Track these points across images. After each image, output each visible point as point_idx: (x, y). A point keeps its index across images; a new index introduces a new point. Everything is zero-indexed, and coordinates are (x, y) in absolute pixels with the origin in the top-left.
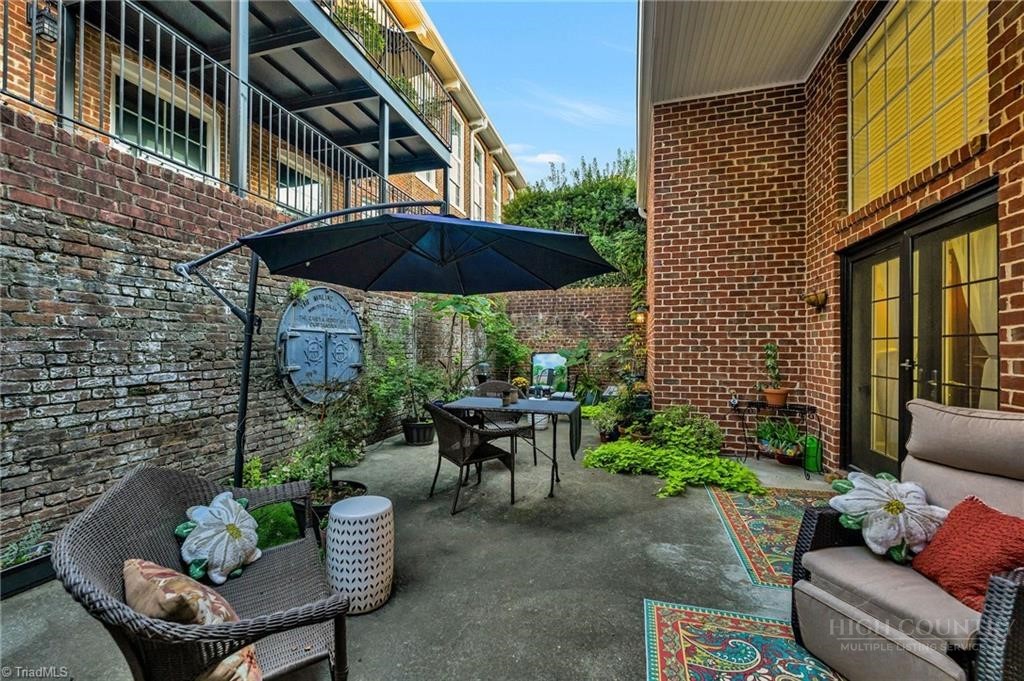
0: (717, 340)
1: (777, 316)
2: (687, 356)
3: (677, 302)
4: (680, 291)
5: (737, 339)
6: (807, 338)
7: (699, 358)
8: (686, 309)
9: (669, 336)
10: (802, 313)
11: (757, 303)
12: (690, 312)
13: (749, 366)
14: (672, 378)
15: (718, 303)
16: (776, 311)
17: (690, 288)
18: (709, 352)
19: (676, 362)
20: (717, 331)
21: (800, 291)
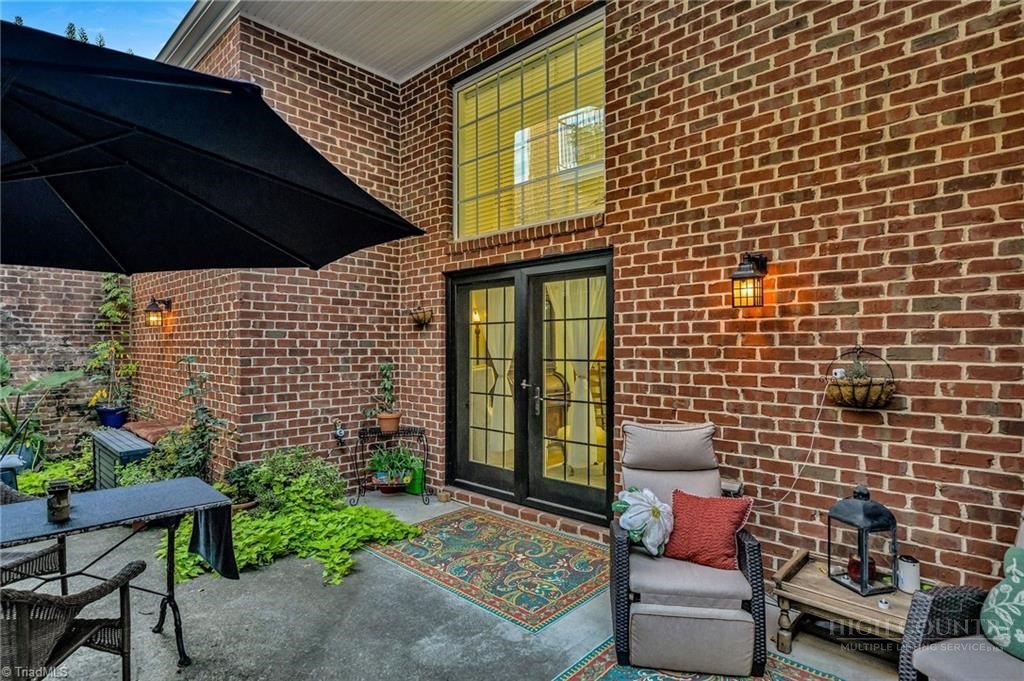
0: (319, 358)
1: (376, 331)
2: (283, 380)
3: (271, 307)
4: (275, 292)
5: (340, 357)
6: (400, 356)
7: (299, 382)
8: (282, 316)
9: (260, 353)
10: (397, 328)
11: (359, 315)
12: (287, 321)
13: (351, 388)
14: (265, 412)
15: (320, 312)
16: (375, 325)
17: (288, 289)
18: (310, 373)
19: (270, 389)
20: (319, 347)
21: (395, 305)
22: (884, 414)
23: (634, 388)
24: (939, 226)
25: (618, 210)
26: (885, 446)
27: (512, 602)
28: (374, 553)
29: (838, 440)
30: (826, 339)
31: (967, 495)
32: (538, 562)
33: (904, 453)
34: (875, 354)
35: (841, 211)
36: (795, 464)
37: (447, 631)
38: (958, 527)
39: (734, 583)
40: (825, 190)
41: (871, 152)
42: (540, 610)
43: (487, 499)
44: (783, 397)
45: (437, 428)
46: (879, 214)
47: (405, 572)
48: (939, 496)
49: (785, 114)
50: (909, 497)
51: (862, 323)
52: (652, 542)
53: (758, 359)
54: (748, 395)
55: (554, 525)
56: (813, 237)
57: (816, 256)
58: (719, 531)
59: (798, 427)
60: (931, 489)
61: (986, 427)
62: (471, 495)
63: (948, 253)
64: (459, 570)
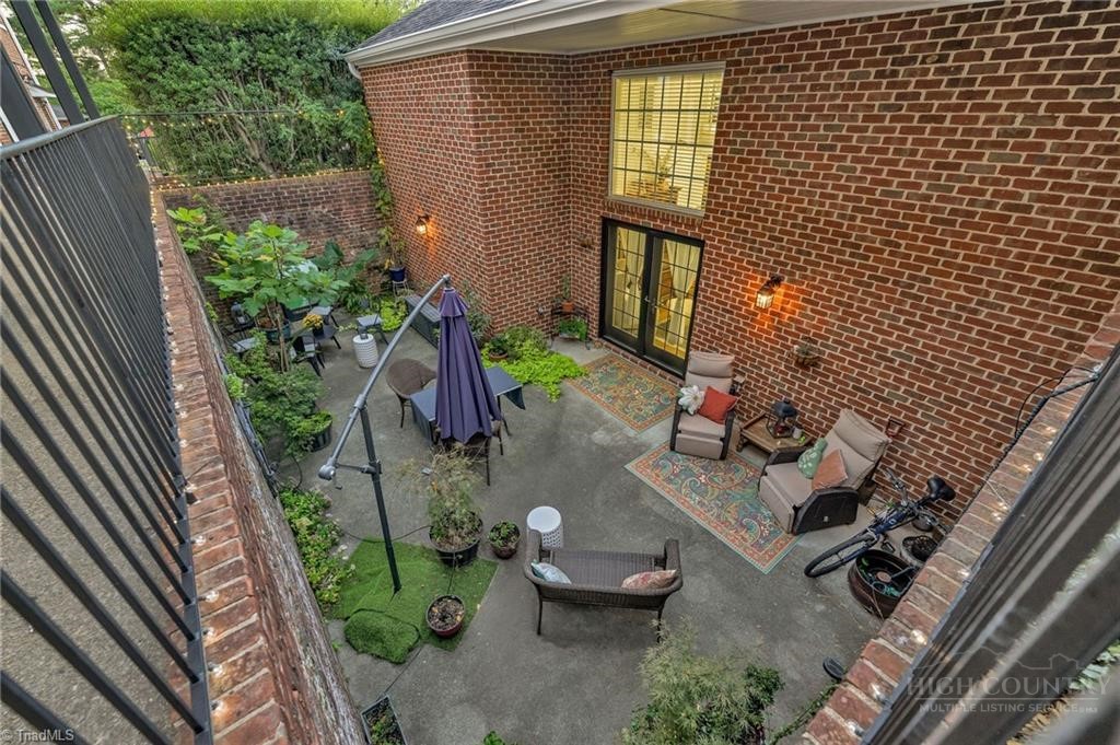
0: (527, 270)
1: (558, 246)
2: (511, 286)
4: (503, 237)
5: (538, 267)
8: (508, 251)
9: (498, 274)
12: (510, 253)
13: (545, 284)
14: (503, 305)
16: (557, 243)
18: (523, 280)
20: (527, 264)
21: (569, 227)
22: (811, 368)
23: (704, 321)
24: (859, 294)
25: (711, 220)
26: (808, 381)
27: (631, 418)
28: (567, 384)
29: (790, 373)
30: (797, 328)
31: (831, 407)
32: (645, 395)
33: (814, 386)
34: (816, 343)
35: (821, 269)
36: (770, 378)
37: (604, 429)
38: (824, 418)
39: (720, 430)
40: (817, 255)
41: (843, 244)
42: (644, 423)
43: (622, 351)
44: (772, 348)
45: (595, 307)
46: (837, 277)
47: (584, 397)
48: (822, 405)
49: (810, 203)
50: (811, 403)
51: (814, 327)
52: (691, 411)
53: (765, 327)
54: (757, 342)
55: (655, 373)
56: (805, 277)
57: (804, 287)
58: (721, 408)
59: (776, 363)
60: (820, 402)
61: (847, 385)
62: (613, 347)
63: (859, 308)
64: (608, 398)
